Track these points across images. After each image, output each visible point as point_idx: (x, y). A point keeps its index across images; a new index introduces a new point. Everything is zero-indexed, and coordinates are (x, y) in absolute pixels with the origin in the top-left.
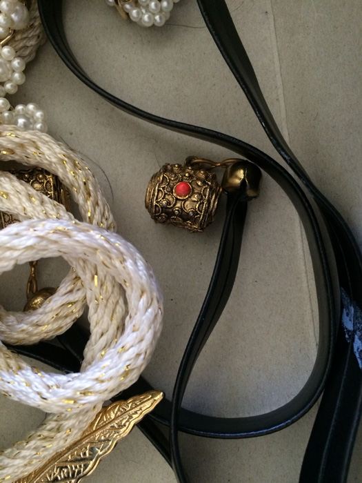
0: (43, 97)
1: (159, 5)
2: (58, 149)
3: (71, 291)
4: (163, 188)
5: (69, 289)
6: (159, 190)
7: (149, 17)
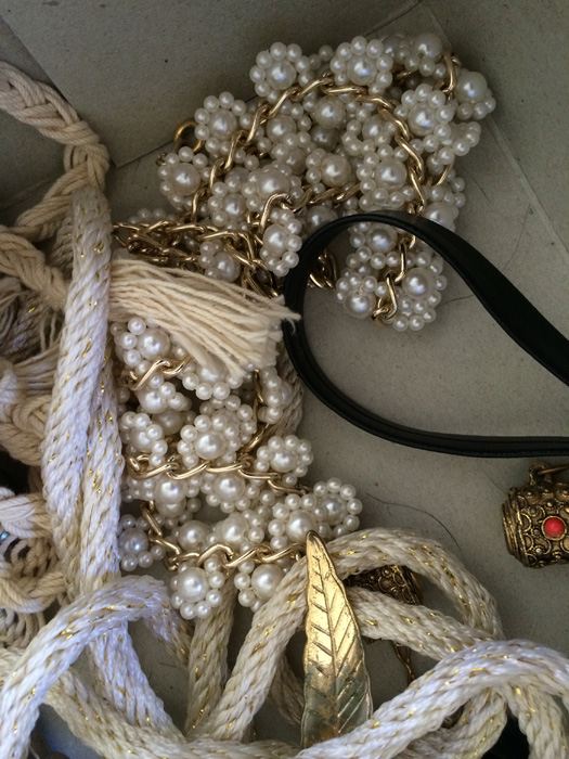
0: (328, 453)
1: (426, 303)
2: (400, 545)
3: (488, 703)
4: (529, 532)
5: (485, 701)
6: (524, 537)
7: (418, 321)
